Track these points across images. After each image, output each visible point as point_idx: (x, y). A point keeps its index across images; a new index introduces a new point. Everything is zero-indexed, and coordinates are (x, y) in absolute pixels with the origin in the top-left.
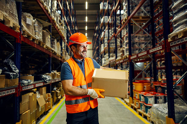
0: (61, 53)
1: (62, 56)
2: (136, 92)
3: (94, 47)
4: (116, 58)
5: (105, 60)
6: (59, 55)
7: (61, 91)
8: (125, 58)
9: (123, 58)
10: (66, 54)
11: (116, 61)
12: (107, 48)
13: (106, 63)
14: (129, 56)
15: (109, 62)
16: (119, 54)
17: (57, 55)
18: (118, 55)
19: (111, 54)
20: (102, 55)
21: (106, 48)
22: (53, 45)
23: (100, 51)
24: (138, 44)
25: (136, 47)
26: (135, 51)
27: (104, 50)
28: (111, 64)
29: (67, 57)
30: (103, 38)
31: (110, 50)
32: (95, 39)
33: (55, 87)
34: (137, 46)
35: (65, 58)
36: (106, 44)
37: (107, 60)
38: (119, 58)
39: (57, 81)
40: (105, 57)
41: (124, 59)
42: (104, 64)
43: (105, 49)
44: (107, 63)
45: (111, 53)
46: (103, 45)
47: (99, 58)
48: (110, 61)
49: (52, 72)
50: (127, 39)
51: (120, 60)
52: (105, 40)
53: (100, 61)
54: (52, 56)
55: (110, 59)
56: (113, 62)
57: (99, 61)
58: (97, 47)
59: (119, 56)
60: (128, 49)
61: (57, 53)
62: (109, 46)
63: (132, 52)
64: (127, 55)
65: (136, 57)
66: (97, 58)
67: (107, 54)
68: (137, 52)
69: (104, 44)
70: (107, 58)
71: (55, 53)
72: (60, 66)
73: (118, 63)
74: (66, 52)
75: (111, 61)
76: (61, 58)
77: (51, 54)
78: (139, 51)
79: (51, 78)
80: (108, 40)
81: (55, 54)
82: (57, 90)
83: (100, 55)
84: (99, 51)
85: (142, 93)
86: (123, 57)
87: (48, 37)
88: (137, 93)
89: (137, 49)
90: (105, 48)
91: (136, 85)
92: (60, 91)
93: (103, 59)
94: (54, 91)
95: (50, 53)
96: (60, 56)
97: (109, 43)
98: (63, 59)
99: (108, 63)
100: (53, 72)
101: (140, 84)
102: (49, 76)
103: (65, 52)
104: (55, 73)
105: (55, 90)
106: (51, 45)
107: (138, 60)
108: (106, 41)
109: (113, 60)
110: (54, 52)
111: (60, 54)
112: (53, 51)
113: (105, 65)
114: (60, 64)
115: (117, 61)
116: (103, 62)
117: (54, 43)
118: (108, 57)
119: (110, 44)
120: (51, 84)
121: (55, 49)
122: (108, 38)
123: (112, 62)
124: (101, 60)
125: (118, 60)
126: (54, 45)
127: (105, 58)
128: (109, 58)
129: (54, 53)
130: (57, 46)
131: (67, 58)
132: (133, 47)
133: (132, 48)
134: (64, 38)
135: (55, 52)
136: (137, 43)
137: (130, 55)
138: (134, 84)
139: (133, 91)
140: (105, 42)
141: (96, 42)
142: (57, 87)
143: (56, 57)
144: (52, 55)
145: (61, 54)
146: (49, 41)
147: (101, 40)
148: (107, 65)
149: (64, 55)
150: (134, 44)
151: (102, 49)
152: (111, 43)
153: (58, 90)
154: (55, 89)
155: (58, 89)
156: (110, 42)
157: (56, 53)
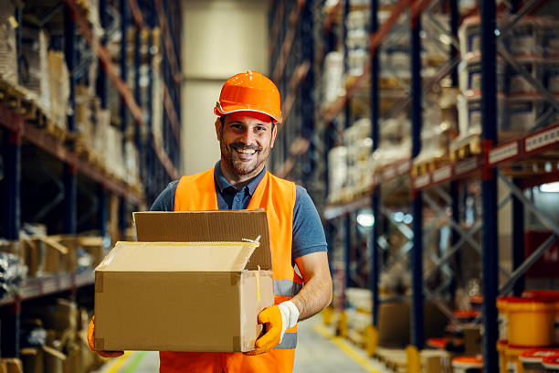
0: (70, 112)
1: (73, 135)
2: (509, 352)
3: (281, 63)
4: (416, 149)
5: (350, 163)
6: (61, 131)
7: (71, 352)
8: (462, 153)
9: (452, 156)
10: (94, 120)
11: (415, 172)
12: (366, 84)
13: (353, 184)
14: (482, 145)
15: (374, 176)
16: (435, 129)
17: (51, 128)
18: (426, 134)
19: (388, 126)
20: (331, 127)
21: (358, 79)
22: (27, 67)
23: (322, 96)
24: (534, 75)
25: (522, 93)
26: (520, 116)
27: (342, 92)
28: (383, 186)
29: (104, 137)
30: (341, 12)
31: (383, 95)
32: (287, 13)
33: (35, 327)
34: (527, 86)
35: (89, 147)
36: (359, 56)
37: (363, 159)
38: (430, 153)
39: (49, 288)
40: (353, 142)
41: (459, 160)
42: (344, 186)
43: (349, 89)
44: (362, 179)
45: (388, 116)
46: (335, 58)
47: (312, 147)
48: (379, 171)
49: (23, 236)
50: (476, 41)
51: (438, 163)
52: (350, 24)
53: (321, 166)
54: (23, 138)
55: (378, 155)
56: (397, 175)
57: (313, 165)
58: (301, 71)
59: (429, 141)
60: (477, 105)
61: (49, 116)
62: (374, 67)
63: (500, 120)
64: (472, 137)
65: (514, 152)
66: (299, 146)
67: (365, 124)
68: (530, 119)
69: (346, 56)
70: (361, 149)
71: (39, 120)
72: (61, 196)
73: (422, 181)
74: (98, 103)
75: (387, 166)
76: (70, 144)
77: (21, 125)
78: (539, 116)
79: (22, 270)
80: (373, 27)
81: (41, 122)
82: (49, 342)
83: (320, 127)
84: (316, 95)
85: (537, 354)
86: (453, 147)
87: (8, 25)
88: (514, 358)
89: (529, 107)
90: (350, 80)
91: (511, 313)
92: (65, 350)
93: (338, 154)
94: (33, 351)
95: (15, 117)
96: (63, 138)
97: (374, 53)
98: (79, 149)
99: (368, 182)
100: (29, 233)
101: (534, 306)
102: (12, 257)
103: (93, 108)
104: (38, 242)
105: (38, 346)
106: (19, 71)
107: (548, 168)
108: (357, 35)
109: (396, 164)
110: (34, 110)
111: (62, 124)
112: (28, 105)
113: (349, 192)
114: (61, 185)
115: (420, 174)
116: (339, 173)
117: (36, 54)
118: (368, 143)
119: (383, 57)
120: (19, 305)
121: (39, 92)
122: (368, 14)
123: (389, 173)
124: (326, 157)
125: (427, 165)
126: (32, 71)
127: (353, 151)
128: (375, 147)
129: (33, 116)
130: (49, 70)
131: (99, 143)
132: (507, 91)
133: (500, 97)
134: (85, 12)
135: (39, 112)
136: (529, 67)
137: (490, 138)
138: (503, 310)
139: (499, 347)
140: (351, 44)
141: (290, 35)
142: (46, 327)
143: (41, 141)
144: (22, 133)
145: (71, 121)
146: (9, 47)
147: (327, 21)
148: (364, 194)
149: (83, 127)
150: (510, 72)
151: (334, 88)
152: (390, 51)
153: (57, 344)
154: (39, 335)
155: (58, 338)
156: (385, 45)
157: (44, 118)
